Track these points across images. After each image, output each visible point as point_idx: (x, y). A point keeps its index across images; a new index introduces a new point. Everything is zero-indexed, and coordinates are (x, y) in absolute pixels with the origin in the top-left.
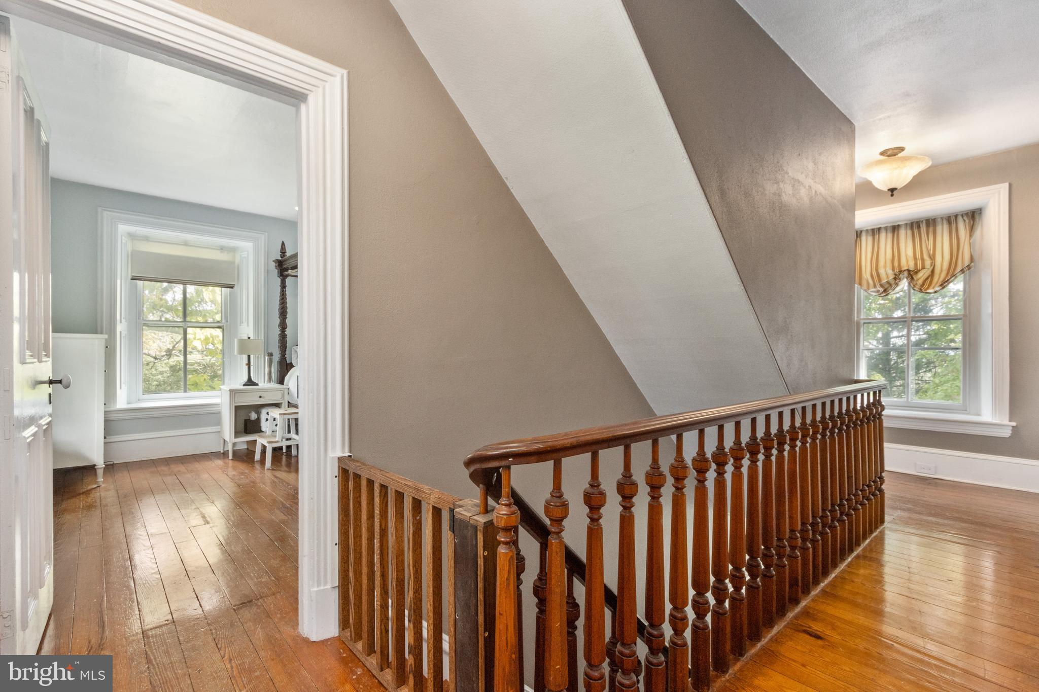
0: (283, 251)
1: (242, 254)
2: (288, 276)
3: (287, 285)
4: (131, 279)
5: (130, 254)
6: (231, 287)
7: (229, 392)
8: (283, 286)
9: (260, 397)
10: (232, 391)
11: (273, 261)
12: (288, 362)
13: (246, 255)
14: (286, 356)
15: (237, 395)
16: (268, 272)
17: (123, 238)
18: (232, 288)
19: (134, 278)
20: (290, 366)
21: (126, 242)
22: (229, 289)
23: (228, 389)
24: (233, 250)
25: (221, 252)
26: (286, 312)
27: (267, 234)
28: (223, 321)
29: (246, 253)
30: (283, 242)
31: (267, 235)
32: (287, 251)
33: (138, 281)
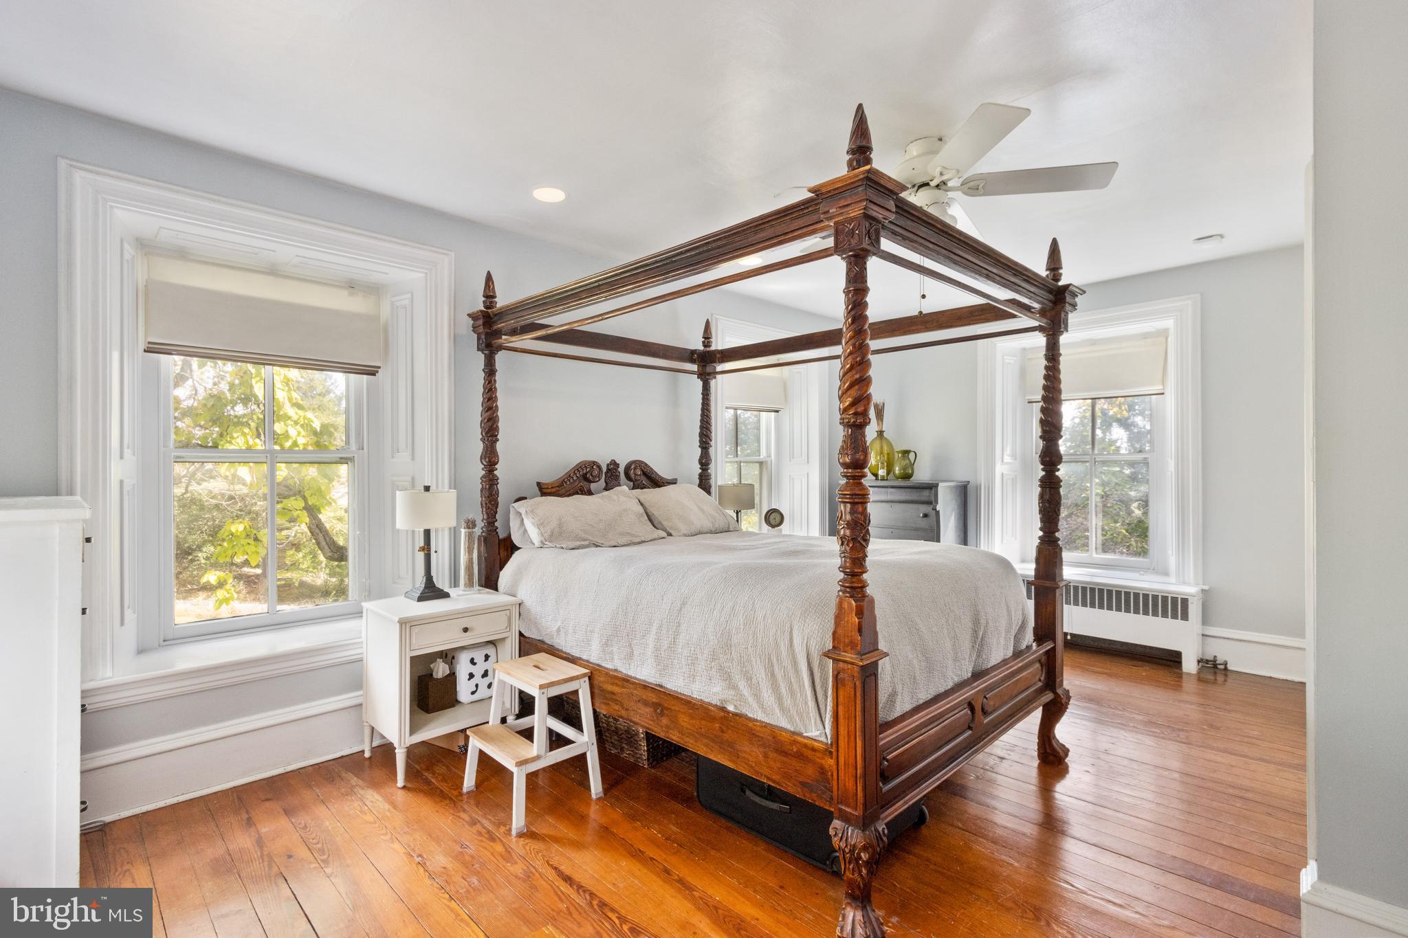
0: (489, 296)
1: (394, 299)
2: (501, 348)
3: (497, 368)
4: (145, 351)
5: (141, 287)
6: (372, 372)
7: (398, 624)
8: (490, 371)
9: (466, 630)
10: (406, 623)
11: (468, 315)
12: (500, 537)
13: (407, 302)
14: (496, 524)
15: (416, 630)
16: (456, 339)
17: (126, 246)
18: (373, 374)
19: (151, 349)
20: (509, 548)
21: (134, 257)
22: (365, 376)
23: (397, 619)
24: (374, 290)
25: (351, 294)
26: (497, 429)
27: (453, 254)
28: (353, 447)
29: (409, 296)
30: (489, 272)
31: (453, 256)
32: (498, 294)
33: (162, 355)
